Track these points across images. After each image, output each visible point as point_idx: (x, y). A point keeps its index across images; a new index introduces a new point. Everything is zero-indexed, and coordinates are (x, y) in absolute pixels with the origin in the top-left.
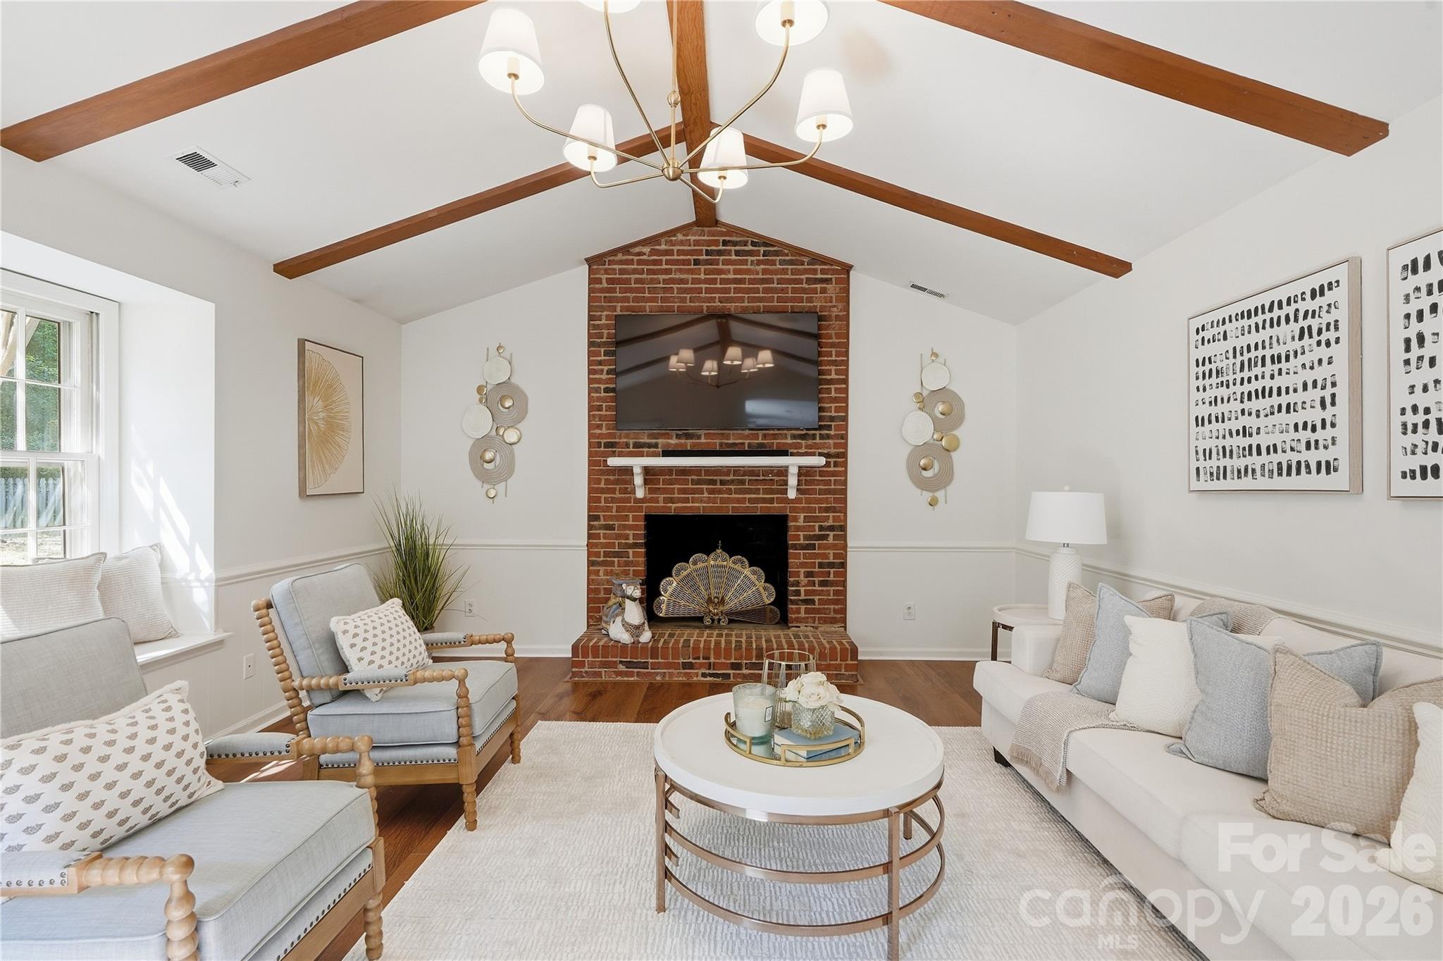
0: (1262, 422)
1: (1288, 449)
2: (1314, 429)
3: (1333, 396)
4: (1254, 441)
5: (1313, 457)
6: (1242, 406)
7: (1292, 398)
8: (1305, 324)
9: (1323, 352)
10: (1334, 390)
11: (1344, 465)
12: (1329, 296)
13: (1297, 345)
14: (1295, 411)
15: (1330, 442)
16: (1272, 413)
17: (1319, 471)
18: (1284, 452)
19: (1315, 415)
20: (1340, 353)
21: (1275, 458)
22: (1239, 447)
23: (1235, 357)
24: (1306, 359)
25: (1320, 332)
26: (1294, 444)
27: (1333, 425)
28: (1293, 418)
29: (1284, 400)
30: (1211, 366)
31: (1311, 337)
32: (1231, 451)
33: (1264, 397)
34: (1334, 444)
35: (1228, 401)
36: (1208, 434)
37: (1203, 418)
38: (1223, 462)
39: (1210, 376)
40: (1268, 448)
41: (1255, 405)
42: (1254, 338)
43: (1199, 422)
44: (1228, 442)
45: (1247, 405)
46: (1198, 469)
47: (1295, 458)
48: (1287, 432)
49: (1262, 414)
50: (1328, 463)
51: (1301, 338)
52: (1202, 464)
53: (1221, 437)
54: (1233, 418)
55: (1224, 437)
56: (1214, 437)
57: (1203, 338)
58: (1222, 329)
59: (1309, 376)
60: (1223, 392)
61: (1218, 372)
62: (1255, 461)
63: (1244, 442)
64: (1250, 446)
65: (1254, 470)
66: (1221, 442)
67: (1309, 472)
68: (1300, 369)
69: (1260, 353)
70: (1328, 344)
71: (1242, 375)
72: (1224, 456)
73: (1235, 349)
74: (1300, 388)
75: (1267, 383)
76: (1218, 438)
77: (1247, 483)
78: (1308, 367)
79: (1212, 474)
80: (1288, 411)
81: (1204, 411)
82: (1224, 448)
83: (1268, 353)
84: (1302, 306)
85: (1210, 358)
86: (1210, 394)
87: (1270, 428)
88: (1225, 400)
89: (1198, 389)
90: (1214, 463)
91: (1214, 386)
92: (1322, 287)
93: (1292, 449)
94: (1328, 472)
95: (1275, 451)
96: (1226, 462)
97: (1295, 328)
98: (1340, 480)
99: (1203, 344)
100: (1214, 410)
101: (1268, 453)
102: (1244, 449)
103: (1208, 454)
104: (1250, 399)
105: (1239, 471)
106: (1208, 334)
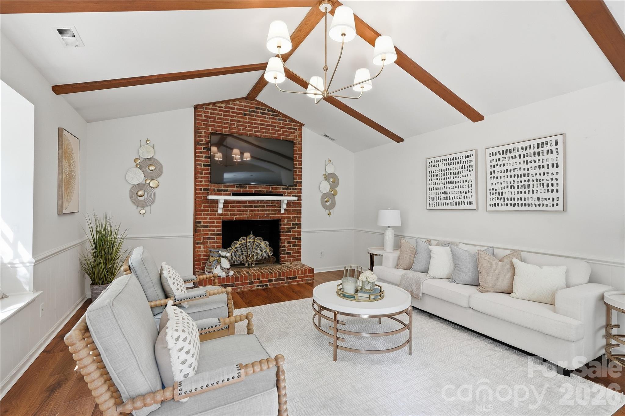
0: (450, 190)
1: (459, 198)
2: (466, 193)
3: (471, 184)
4: (448, 195)
5: (466, 200)
6: (444, 186)
7: (459, 184)
8: (463, 165)
9: (468, 173)
10: (472, 183)
11: (474, 203)
12: (470, 158)
13: (461, 170)
14: (460, 188)
15: (470, 196)
16: (454, 188)
17: (467, 204)
18: (457, 199)
19: (466, 189)
20: (473, 173)
21: (455, 200)
22: (443, 197)
23: (442, 172)
24: (464, 174)
25: (467, 167)
26: (460, 197)
27: (471, 192)
28: (460, 190)
29: (457, 185)
30: (434, 174)
31: (465, 168)
32: (441, 198)
33: (451, 183)
34: (472, 197)
35: (440, 184)
36: (433, 193)
37: (431, 188)
38: (438, 201)
39: (434, 176)
40: (452, 198)
41: (448, 185)
42: (448, 167)
43: (430, 189)
44: (440, 196)
45: (446, 185)
46: (430, 203)
47: (460, 200)
48: (458, 193)
49: (451, 188)
50: (470, 202)
51: (462, 168)
52: (431, 202)
53: (437, 194)
54: (441, 189)
55: (438, 194)
56: (435, 194)
57: (431, 165)
58: (437, 163)
59: (465, 179)
60: (438, 181)
61: (436, 176)
62: (448, 201)
63: (445, 196)
64: (447, 197)
65: (448, 204)
66: (437, 196)
67: (465, 205)
68: (462, 177)
69: (450, 171)
70: (470, 171)
71: (444, 177)
72: (439, 199)
73: (442, 169)
74: (462, 182)
75: (452, 180)
76: (436, 194)
77: (446, 207)
78: (464, 176)
79: (434, 205)
80: (458, 188)
81: (432, 186)
82: (438, 197)
83: (452, 172)
84: (462, 160)
85: (433, 171)
86: (434, 181)
87: (453, 192)
88: (439, 184)
89: (430, 180)
90: (435, 201)
91: (435, 179)
92: (468, 156)
93: (460, 198)
94: (470, 204)
95: (455, 199)
96: (439, 201)
97: (460, 165)
98: (473, 207)
99: (431, 167)
100: (435, 186)
101: (453, 199)
102: (445, 198)
103: (433, 199)
104: (447, 184)
105: (443, 204)
106: (433, 164)
